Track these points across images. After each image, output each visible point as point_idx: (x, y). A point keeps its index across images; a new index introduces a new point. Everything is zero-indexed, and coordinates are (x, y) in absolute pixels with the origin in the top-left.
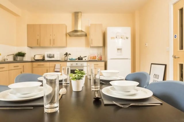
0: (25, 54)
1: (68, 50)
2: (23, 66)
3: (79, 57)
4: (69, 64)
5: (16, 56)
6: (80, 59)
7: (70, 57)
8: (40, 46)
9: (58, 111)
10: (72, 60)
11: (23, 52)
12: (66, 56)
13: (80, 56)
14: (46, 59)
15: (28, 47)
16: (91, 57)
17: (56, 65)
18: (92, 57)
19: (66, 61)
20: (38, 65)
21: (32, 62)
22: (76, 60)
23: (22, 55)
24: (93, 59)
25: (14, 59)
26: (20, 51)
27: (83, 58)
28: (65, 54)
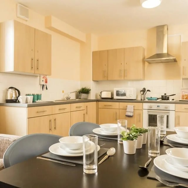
0: (90, 90)
1: (146, 84)
2: (87, 107)
3: (163, 95)
4: (146, 106)
5: (80, 93)
6: (165, 98)
7: (148, 95)
8: (108, 80)
9: (97, 174)
10: (151, 100)
11: (88, 87)
12: (143, 94)
13: (165, 94)
14: (115, 97)
15: (93, 82)
16: (183, 96)
17: (128, 106)
18: (186, 95)
19: (142, 101)
20: (105, 105)
21: (97, 101)
22: (158, 100)
23: (85, 91)
24: (186, 99)
25: (77, 97)
26: (84, 87)
27: (170, 97)
28: (141, 91)
